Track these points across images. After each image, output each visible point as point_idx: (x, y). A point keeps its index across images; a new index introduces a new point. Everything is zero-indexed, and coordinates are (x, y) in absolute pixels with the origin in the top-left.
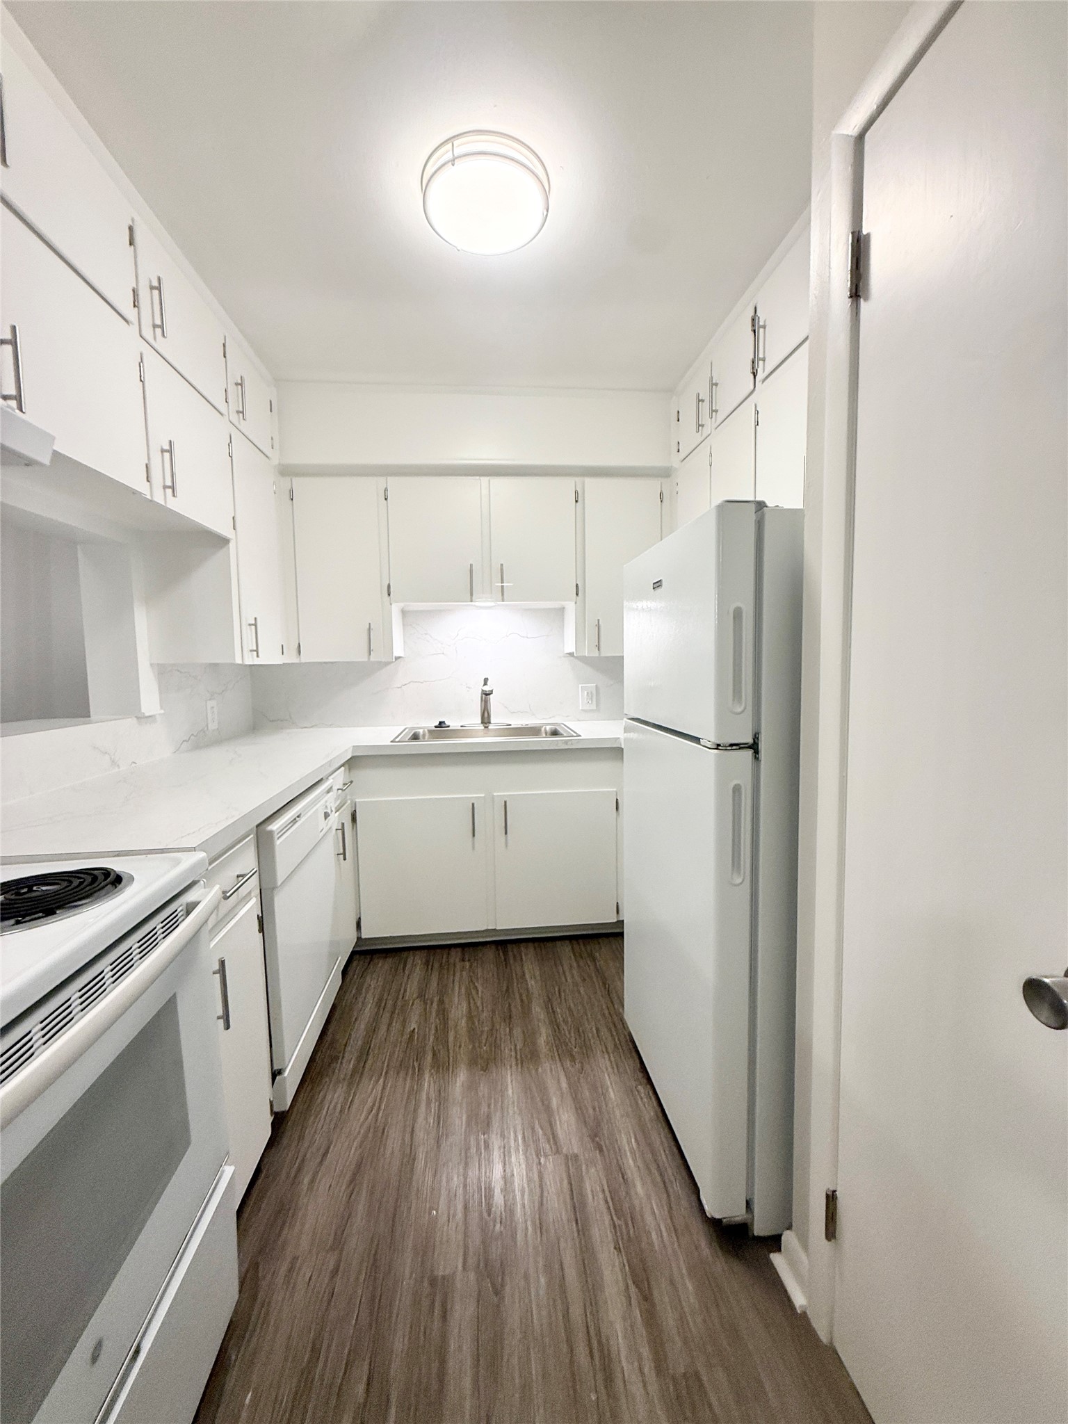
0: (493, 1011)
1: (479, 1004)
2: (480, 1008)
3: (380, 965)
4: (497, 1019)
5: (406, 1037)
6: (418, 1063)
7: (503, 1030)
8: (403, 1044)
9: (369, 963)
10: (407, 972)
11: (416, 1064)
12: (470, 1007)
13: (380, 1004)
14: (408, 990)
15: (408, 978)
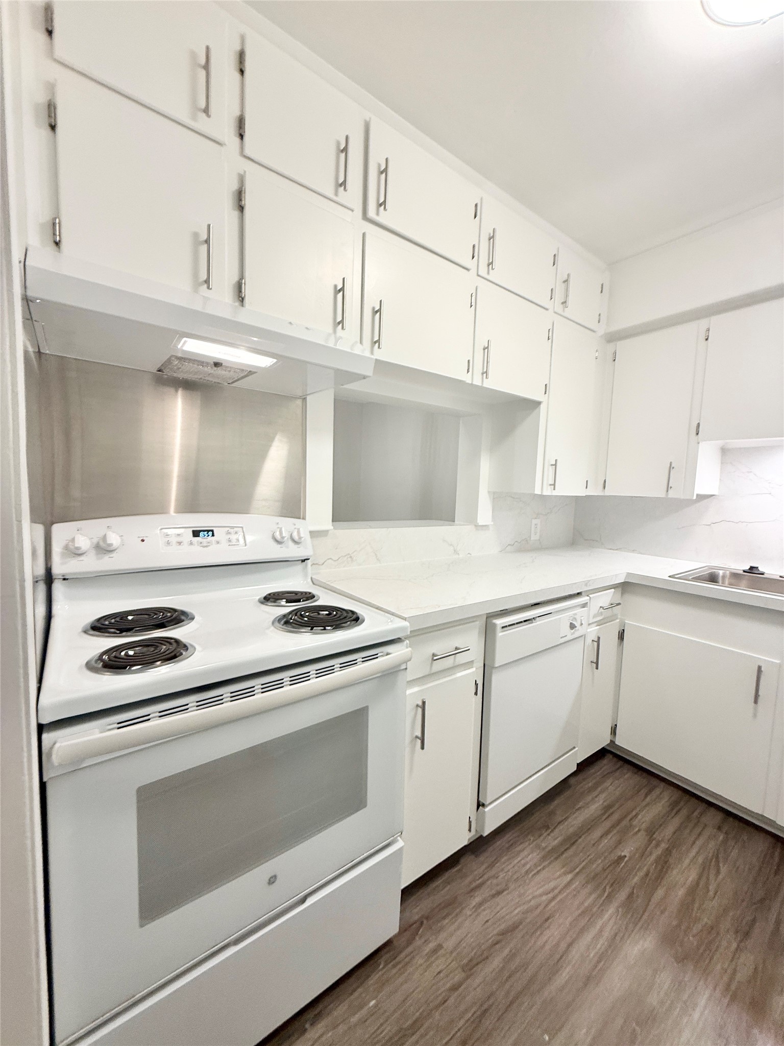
0: (726, 911)
1: (712, 888)
2: (711, 893)
3: (626, 776)
4: (726, 924)
5: (614, 857)
6: (610, 890)
7: (728, 942)
8: (606, 861)
9: (618, 769)
10: (648, 799)
11: (608, 890)
12: (698, 884)
13: (607, 809)
14: (640, 817)
15: (646, 806)
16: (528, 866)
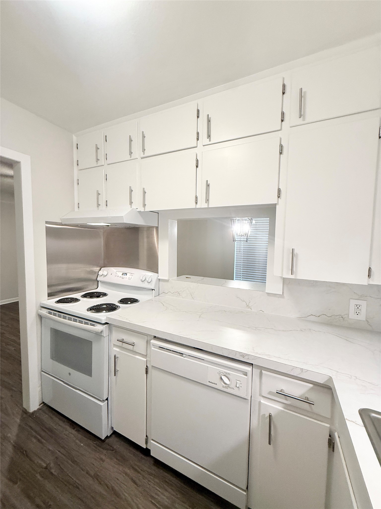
16: (157, 497)
